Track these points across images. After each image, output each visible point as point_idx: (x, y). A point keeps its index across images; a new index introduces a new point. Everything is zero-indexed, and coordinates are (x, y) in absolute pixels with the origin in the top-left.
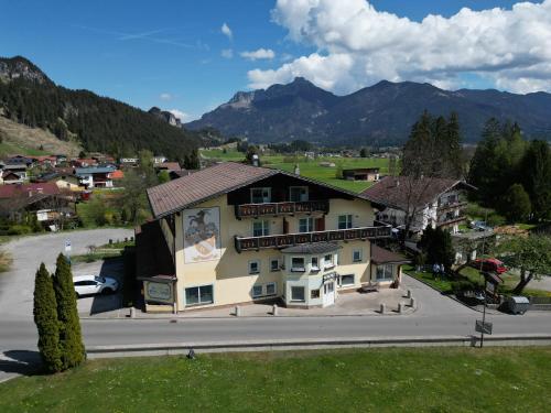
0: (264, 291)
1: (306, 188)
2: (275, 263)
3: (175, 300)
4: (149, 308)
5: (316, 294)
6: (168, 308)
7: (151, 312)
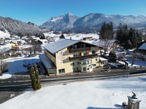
0: (76, 69)
1: (85, 45)
2: (78, 63)
3: (56, 73)
4: (50, 75)
5: (88, 69)
6: (55, 75)
7: (50, 76)
